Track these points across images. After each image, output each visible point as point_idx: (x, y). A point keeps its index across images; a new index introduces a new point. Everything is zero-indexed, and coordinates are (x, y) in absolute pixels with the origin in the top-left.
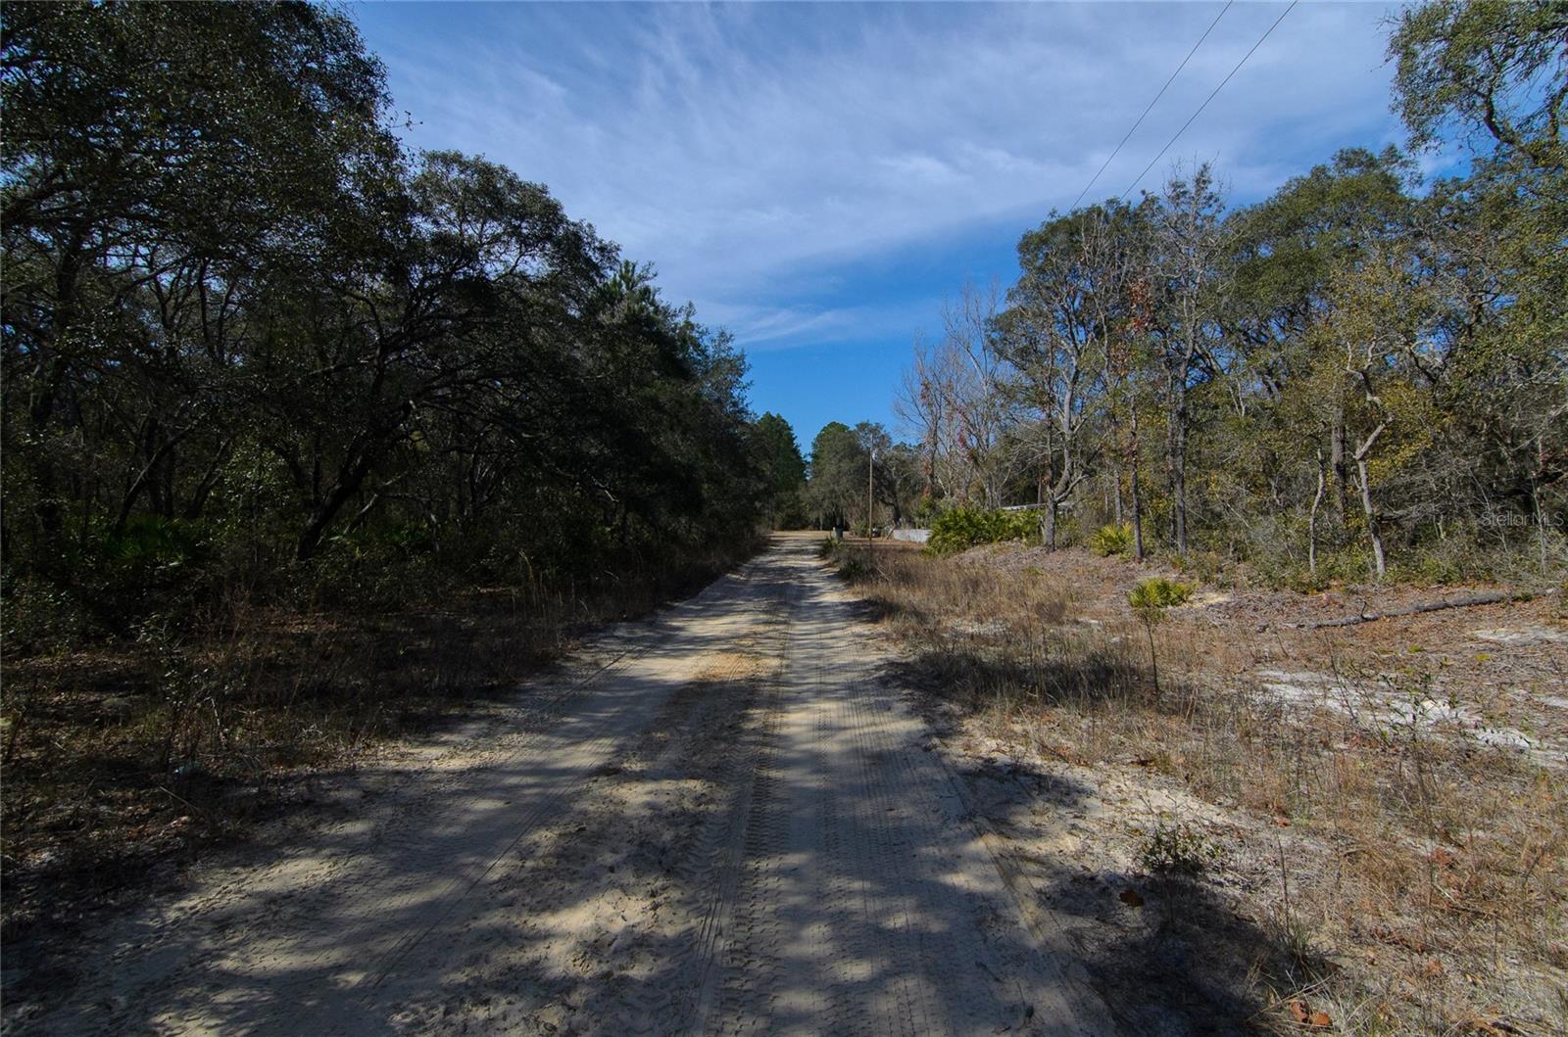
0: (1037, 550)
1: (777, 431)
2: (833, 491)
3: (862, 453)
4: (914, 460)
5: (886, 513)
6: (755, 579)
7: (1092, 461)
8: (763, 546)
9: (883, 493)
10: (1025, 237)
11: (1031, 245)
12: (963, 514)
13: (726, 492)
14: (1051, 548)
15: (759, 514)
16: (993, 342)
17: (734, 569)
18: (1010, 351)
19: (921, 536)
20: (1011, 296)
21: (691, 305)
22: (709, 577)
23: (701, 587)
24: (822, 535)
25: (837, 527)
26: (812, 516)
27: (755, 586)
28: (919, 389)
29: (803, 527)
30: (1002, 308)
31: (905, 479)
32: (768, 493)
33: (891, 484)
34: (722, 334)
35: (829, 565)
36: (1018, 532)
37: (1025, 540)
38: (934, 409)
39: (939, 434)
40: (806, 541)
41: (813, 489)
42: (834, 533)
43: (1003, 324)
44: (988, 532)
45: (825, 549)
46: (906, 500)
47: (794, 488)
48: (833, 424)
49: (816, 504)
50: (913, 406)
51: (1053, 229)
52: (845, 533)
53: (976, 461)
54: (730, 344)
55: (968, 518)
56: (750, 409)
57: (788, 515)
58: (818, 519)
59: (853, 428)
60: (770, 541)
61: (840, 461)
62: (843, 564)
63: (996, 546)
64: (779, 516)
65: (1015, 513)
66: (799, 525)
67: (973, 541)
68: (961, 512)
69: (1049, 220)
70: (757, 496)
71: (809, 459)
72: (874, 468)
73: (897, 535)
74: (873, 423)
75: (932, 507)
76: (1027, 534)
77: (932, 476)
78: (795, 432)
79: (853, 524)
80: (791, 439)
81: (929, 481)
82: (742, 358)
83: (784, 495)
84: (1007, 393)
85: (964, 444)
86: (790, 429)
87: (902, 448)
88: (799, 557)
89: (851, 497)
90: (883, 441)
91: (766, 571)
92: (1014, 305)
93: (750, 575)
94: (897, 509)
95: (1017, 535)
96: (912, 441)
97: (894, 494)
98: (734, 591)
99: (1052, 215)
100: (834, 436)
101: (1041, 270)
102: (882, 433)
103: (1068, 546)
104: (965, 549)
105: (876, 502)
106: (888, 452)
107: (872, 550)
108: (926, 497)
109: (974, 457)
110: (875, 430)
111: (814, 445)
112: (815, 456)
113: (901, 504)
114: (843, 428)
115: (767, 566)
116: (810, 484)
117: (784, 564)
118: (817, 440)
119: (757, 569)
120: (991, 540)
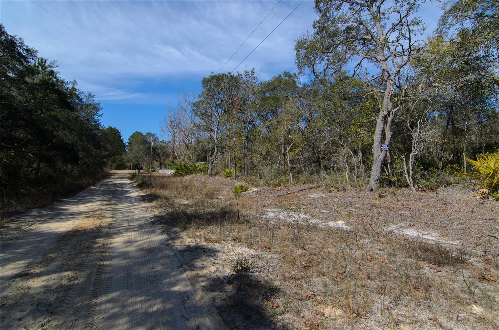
0: (206, 176)
1: (114, 134)
2: (136, 156)
3: (148, 143)
4: (167, 146)
5: (157, 164)
6: (102, 189)
7: (223, 149)
8: (107, 176)
9: (155, 157)
10: (204, 79)
11: (206, 81)
12: (183, 165)
13: (90, 155)
14: (211, 175)
15: (105, 164)
16: (194, 110)
17: (94, 185)
18: (199, 114)
19: (169, 172)
20: (200, 96)
21: (75, 81)
22: (81, 188)
23: (77, 192)
24: (132, 171)
25: (138, 169)
26: (128, 165)
27: (103, 191)
28: (169, 123)
29: (125, 169)
30: (197, 100)
31: (164, 153)
32: (109, 156)
33: (159, 155)
34: (90, 94)
35: (134, 182)
36: (201, 170)
37: (203, 173)
38: (174, 130)
39: (175, 138)
40: (125, 174)
41: (129, 155)
42: (137, 171)
43: (197, 105)
44: (192, 171)
45: (133, 177)
46: (164, 160)
47: (121, 154)
48: (137, 132)
49: (130, 160)
50: (167, 128)
51: (212, 78)
52: (141, 171)
53: (188, 148)
54: (93, 99)
55: (185, 166)
56: (102, 124)
57: (118, 164)
58: (130, 166)
59: (145, 134)
60: (110, 174)
61: (139, 145)
62: (139, 182)
63: (194, 175)
64: (114, 165)
65: (200, 164)
66: (123, 168)
67: (186, 174)
68: (183, 164)
69: (211, 75)
70: (104, 157)
71: (127, 144)
72: (152, 148)
73: (161, 171)
74: (152, 133)
75: (173, 162)
76: (204, 171)
77: (173, 152)
78: (121, 134)
79: (144, 168)
80: (120, 136)
81: (172, 154)
82: (99, 104)
83: (117, 157)
84: (198, 127)
85: (184, 142)
86: (119, 133)
87: (163, 142)
88: (122, 179)
89: (143, 158)
90: (156, 139)
91: (107, 185)
92: (200, 100)
93: (101, 187)
94: (161, 163)
95: (200, 172)
96: (166, 140)
97: (160, 157)
98: (93, 193)
99: (212, 73)
100: (137, 137)
101: (209, 90)
102: (156, 136)
103: (216, 175)
104: (184, 176)
105: (153, 160)
106: (158, 143)
107: (151, 177)
108: (171, 159)
109: (187, 146)
110: (153, 135)
111: (130, 139)
112: (129, 143)
113: (162, 161)
114: (141, 134)
115: (109, 183)
116: (127, 153)
117: (116, 182)
118: (131, 137)
119: (104, 184)
120: (192, 173)
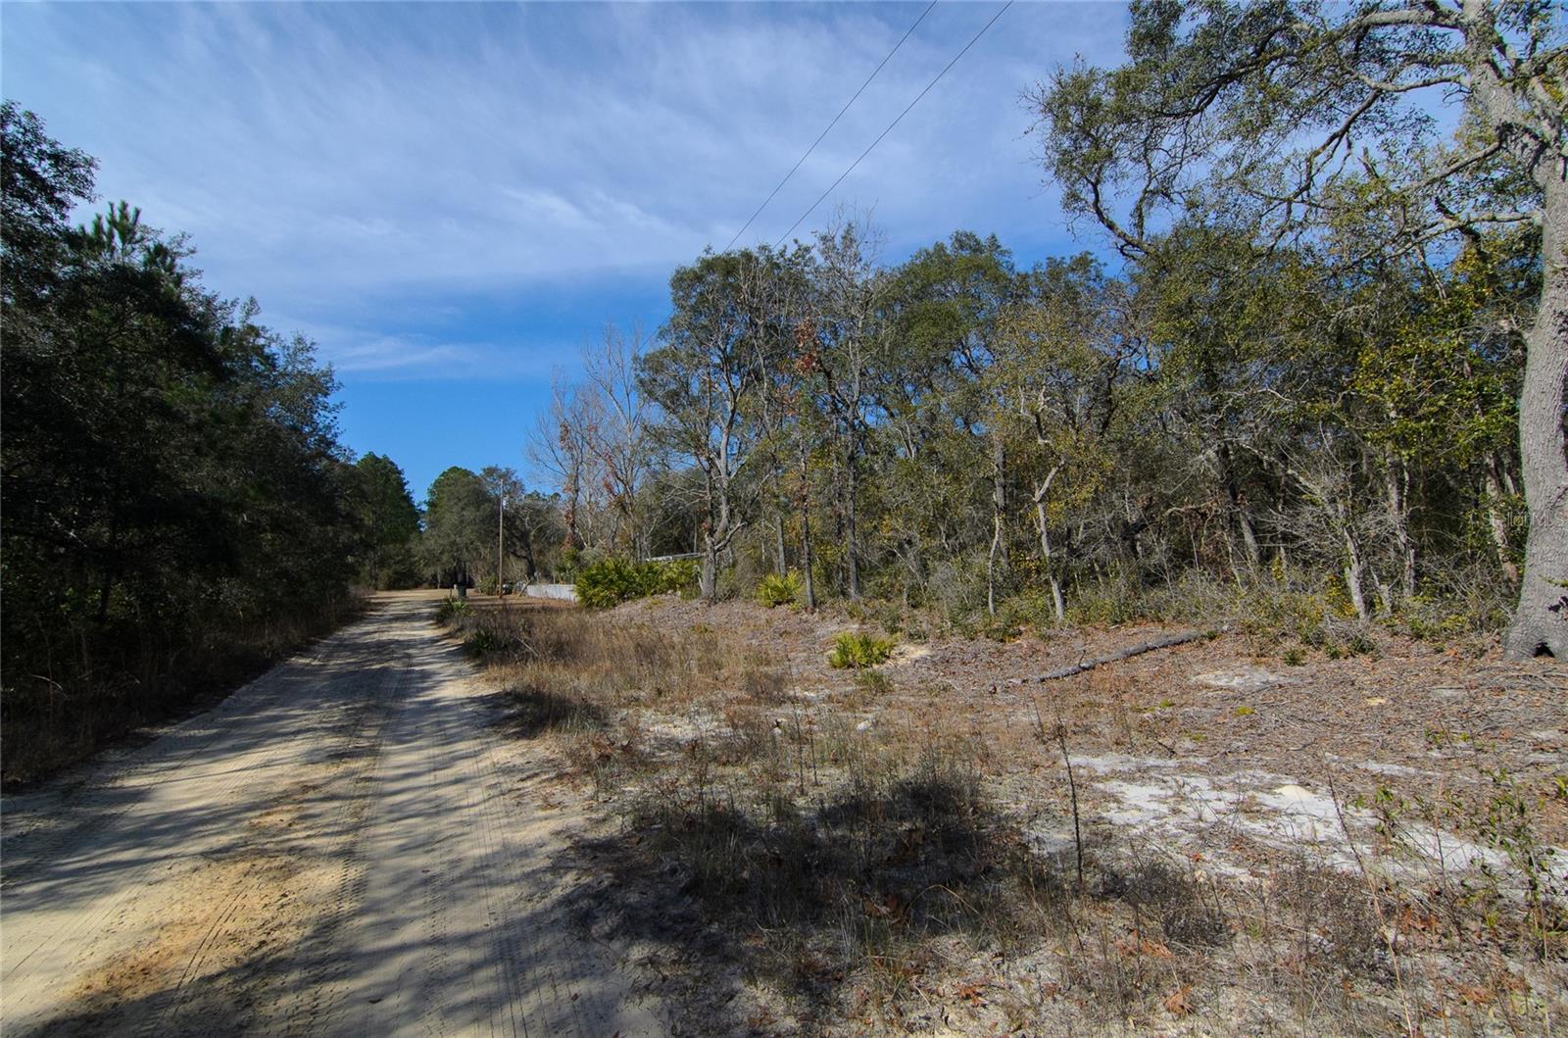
0: (696, 603)
1: (383, 476)
2: (454, 543)
3: (489, 500)
4: (549, 509)
5: (518, 567)
6: (335, 664)
7: (748, 512)
8: (357, 613)
9: (514, 544)
10: (678, 272)
11: (684, 281)
12: (612, 566)
13: (301, 543)
14: (714, 600)
15: (353, 572)
16: (642, 382)
17: (303, 649)
18: (660, 393)
19: (565, 593)
20: (662, 335)
21: (253, 301)
22: (250, 667)
23: (229, 686)
24: (440, 594)
25: (459, 585)
26: (428, 572)
27: (334, 676)
28: (557, 431)
29: (417, 585)
30: (647, 349)
31: (540, 529)
32: (368, 546)
33: (524, 536)
34: (300, 340)
35: (450, 636)
36: (672, 584)
37: (679, 593)
38: (575, 452)
39: (581, 482)
40: (418, 602)
41: (428, 541)
42: (455, 592)
43: (655, 364)
44: (641, 585)
45: (442, 615)
46: (541, 552)
47: (404, 540)
48: (454, 469)
49: (432, 559)
50: (549, 451)
51: (709, 266)
52: (469, 591)
53: (624, 508)
54: (310, 354)
55: (618, 570)
56: (340, 441)
57: (396, 573)
58: (434, 576)
59: (478, 473)
60: (369, 603)
61: (463, 509)
62: (468, 635)
63: (649, 600)
64: (384, 574)
65: (668, 564)
66: (411, 583)
67: (623, 596)
68: (610, 565)
69: (704, 255)
70: (349, 549)
71: (425, 508)
72: (504, 517)
73: (532, 591)
74: (503, 468)
75: (576, 559)
76: (682, 586)
77: (572, 525)
78: (406, 477)
79: (478, 580)
80: (401, 485)
81: (570, 531)
82: (329, 374)
83: (391, 548)
84: (658, 436)
85: (611, 491)
86: (400, 473)
87: (535, 496)
88: (408, 625)
89: (476, 549)
90: (515, 487)
91: (355, 648)
92: (664, 344)
93: (329, 656)
94: (531, 562)
95: (670, 588)
97: (528, 546)
98: (290, 693)
99: (707, 251)
100: (456, 484)
101: (695, 310)
102: (514, 479)
103: (729, 598)
104: (614, 605)
105: (506, 555)
106: (521, 500)
107: (507, 610)
108: (567, 548)
109: (622, 506)
110: (506, 476)
111: (431, 492)
112: (431, 504)
113: (535, 558)
114: (467, 473)
115: (360, 641)
116: (424, 536)
117: (385, 637)
118: (435, 486)
119: (344, 646)
120: (643, 594)
